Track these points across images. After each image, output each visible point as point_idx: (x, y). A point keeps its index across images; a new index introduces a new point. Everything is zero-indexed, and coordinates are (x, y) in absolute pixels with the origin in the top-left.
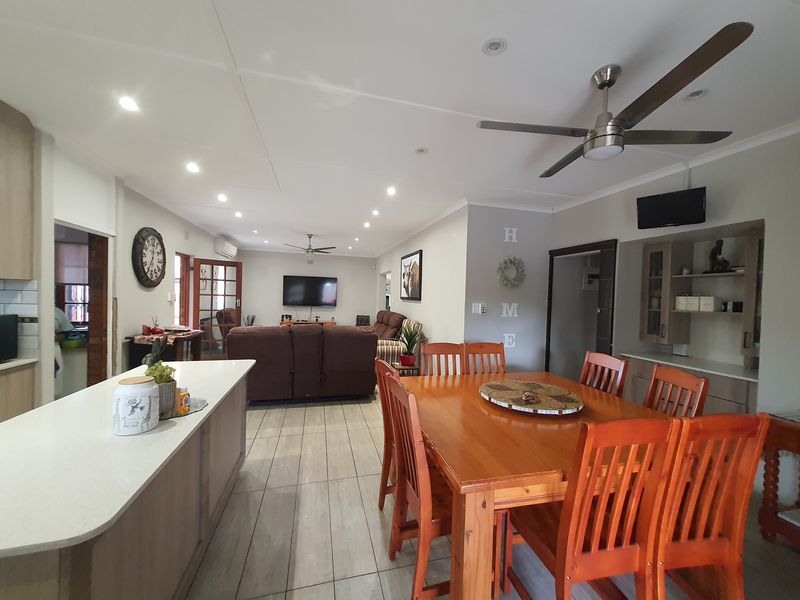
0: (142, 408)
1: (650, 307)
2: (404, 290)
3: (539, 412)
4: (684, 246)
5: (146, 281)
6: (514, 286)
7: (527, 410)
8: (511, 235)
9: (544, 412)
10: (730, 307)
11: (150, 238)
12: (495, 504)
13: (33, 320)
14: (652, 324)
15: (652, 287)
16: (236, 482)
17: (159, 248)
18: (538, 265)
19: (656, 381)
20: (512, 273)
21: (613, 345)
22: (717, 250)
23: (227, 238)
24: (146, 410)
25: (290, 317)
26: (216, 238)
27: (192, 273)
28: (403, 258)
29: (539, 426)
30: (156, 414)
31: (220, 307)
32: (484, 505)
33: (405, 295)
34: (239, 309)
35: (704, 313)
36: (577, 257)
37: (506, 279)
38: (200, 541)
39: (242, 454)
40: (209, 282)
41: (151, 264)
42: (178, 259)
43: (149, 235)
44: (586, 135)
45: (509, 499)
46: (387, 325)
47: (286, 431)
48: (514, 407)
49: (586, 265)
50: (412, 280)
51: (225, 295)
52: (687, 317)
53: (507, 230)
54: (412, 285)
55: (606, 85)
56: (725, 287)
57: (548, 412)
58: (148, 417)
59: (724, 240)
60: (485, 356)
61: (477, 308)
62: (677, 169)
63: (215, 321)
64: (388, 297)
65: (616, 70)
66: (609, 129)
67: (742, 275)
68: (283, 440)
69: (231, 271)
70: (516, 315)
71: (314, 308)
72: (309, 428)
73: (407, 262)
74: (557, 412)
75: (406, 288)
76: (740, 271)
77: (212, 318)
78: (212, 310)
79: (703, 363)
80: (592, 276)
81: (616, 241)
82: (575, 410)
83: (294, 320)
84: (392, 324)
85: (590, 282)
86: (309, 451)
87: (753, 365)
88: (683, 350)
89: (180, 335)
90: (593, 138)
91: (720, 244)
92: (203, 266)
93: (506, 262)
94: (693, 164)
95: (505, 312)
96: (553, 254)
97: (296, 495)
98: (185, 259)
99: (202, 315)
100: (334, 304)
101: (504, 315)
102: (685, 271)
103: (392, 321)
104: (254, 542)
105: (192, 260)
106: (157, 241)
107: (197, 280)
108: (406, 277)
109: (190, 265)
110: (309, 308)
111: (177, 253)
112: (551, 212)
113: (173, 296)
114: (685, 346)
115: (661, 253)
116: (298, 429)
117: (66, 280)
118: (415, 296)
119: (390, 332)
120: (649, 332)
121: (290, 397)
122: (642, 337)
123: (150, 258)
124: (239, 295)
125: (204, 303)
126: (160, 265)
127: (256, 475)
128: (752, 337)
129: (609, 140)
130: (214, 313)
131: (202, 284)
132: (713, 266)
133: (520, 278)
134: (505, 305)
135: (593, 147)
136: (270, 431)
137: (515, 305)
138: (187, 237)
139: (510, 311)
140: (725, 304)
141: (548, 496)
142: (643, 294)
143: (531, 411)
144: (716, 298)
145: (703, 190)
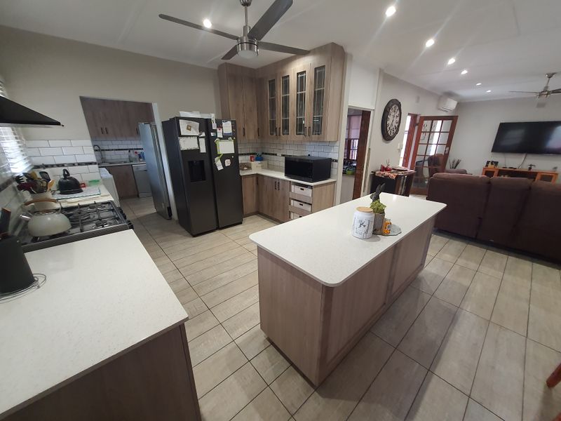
0: (364, 226)
5: (387, 136)
11: (393, 107)
13: (336, 161)
16: (413, 281)
17: (398, 112)
23: (450, 95)
24: (366, 227)
25: (496, 163)
26: (441, 96)
27: (417, 127)
30: (371, 230)
31: (432, 153)
34: (446, 155)
38: (385, 304)
39: (422, 265)
40: (428, 134)
41: (392, 125)
42: (409, 119)
43: (392, 105)
47: (461, 262)
51: (437, 144)
58: (366, 232)
63: (426, 164)
68: (457, 268)
69: (448, 123)
71: (530, 156)
72: (484, 269)
77: (424, 160)
78: (425, 156)
83: (500, 166)
86: (478, 287)
89: (400, 173)
92: (425, 122)
97: (455, 315)
98: (414, 117)
99: (418, 159)
104: (415, 324)
105: (418, 118)
106: (397, 108)
107: (419, 132)
109: (417, 122)
110: (524, 156)
111: (409, 114)
113: (402, 146)
116: (473, 265)
117: (352, 137)
121: (474, 237)
123: (392, 121)
124: (449, 144)
125: (421, 150)
126: (397, 125)
127: (428, 283)
130: (427, 158)
131: (422, 135)
136: (447, 256)
138: (418, 101)
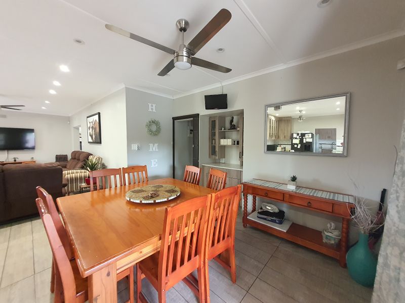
1: (212, 144)
2: (90, 137)
3: (157, 201)
4: (222, 118)
6: (155, 135)
7: (150, 202)
8: (152, 108)
9: (159, 201)
10: (236, 143)
12: (117, 270)
14: (213, 151)
15: (212, 135)
18: (167, 125)
19: (211, 175)
20: (154, 128)
21: (199, 161)
22: (232, 121)
28: (88, 117)
29: (157, 209)
32: (108, 274)
33: (90, 140)
35: (229, 145)
36: (184, 121)
37: (150, 131)
44: (174, 54)
45: (126, 263)
46: (79, 160)
48: (143, 202)
49: (189, 125)
50: (95, 131)
52: (224, 147)
53: (150, 105)
54: (95, 134)
55: (183, 30)
56: (234, 135)
57: (162, 200)
59: (234, 117)
60: (135, 173)
61: (135, 147)
62: (218, 85)
64: (81, 142)
65: (187, 23)
66: (185, 54)
67: (239, 131)
70: (157, 150)
73: (91, 119)
74: (166, 200)
75: (92, 136)
76: (238, 129)
79: (229, 165)
80: (191, 130)
81: (198, 114)
82: (176, 196)
84: (82, 159)
85: (191, 133)
87: (242, 165)
88: (223, 161)
90: (178, 56)
91: (233, 118)
93: (150, 122)
94: (224, 84)
95: (151, 148)
96: (174, 119)
100: (33, 148)
101: (151, 150)
102: (223, 129)
103: (81, 158)
108: (91, 129)
112: (172, 98)
114: (224, 159)
115: (215, 121)
118: (98, 140)
119: (80, 164)
120: (212, 155)
122: (209, 157)
128: (241, 154)
129: (185, 59)
132: (231, 127)
133: (158, 131)
134: (151, 145)
135: (177, 61)
137: (156, 145)
139: (154, 148)
140: (235, 142)
141: (154, 250)
142: (209, 138)
143: (153, 202)
144: (232, 140)
145: (226, 95)
